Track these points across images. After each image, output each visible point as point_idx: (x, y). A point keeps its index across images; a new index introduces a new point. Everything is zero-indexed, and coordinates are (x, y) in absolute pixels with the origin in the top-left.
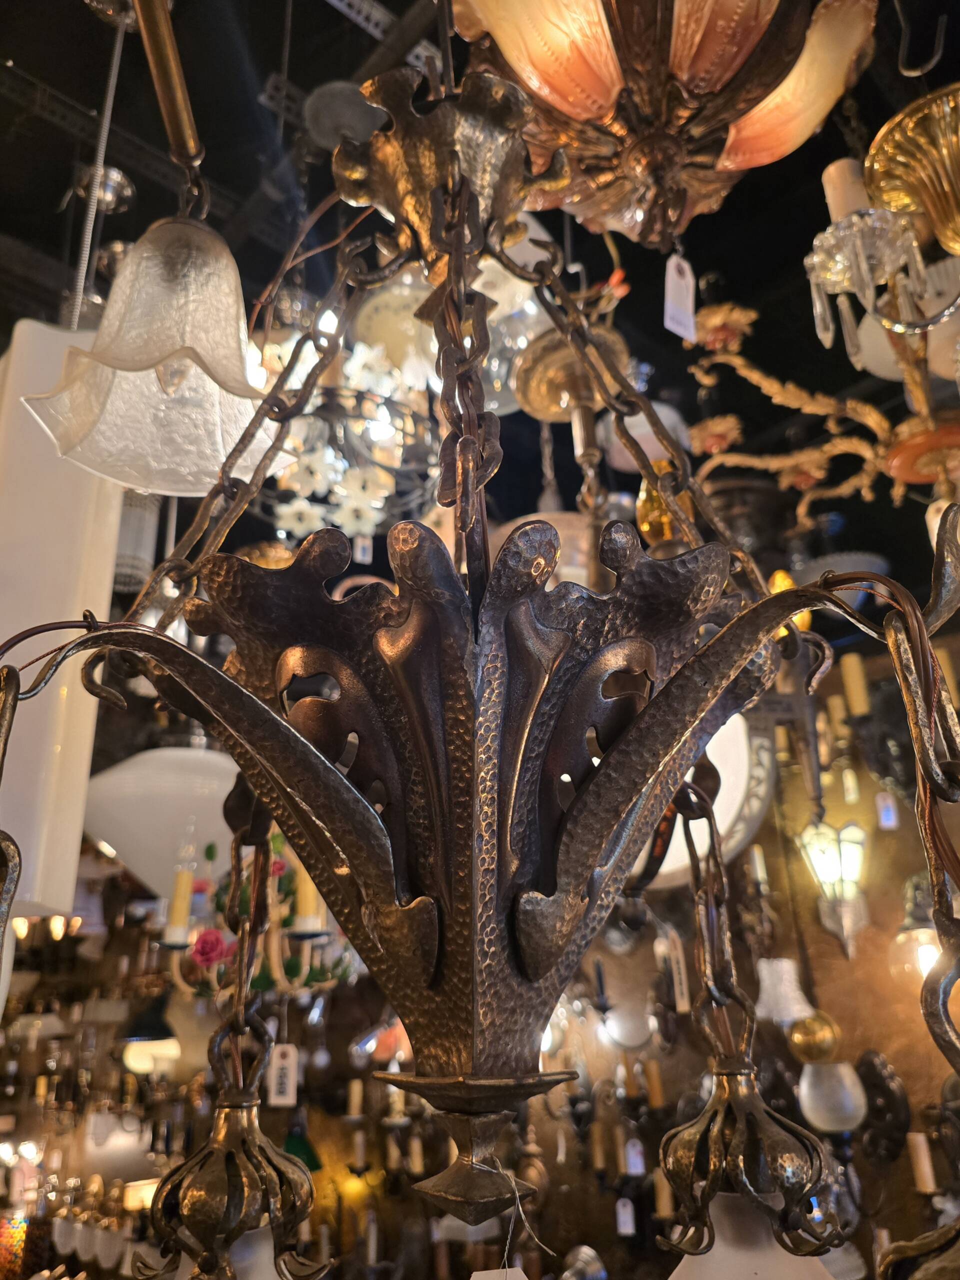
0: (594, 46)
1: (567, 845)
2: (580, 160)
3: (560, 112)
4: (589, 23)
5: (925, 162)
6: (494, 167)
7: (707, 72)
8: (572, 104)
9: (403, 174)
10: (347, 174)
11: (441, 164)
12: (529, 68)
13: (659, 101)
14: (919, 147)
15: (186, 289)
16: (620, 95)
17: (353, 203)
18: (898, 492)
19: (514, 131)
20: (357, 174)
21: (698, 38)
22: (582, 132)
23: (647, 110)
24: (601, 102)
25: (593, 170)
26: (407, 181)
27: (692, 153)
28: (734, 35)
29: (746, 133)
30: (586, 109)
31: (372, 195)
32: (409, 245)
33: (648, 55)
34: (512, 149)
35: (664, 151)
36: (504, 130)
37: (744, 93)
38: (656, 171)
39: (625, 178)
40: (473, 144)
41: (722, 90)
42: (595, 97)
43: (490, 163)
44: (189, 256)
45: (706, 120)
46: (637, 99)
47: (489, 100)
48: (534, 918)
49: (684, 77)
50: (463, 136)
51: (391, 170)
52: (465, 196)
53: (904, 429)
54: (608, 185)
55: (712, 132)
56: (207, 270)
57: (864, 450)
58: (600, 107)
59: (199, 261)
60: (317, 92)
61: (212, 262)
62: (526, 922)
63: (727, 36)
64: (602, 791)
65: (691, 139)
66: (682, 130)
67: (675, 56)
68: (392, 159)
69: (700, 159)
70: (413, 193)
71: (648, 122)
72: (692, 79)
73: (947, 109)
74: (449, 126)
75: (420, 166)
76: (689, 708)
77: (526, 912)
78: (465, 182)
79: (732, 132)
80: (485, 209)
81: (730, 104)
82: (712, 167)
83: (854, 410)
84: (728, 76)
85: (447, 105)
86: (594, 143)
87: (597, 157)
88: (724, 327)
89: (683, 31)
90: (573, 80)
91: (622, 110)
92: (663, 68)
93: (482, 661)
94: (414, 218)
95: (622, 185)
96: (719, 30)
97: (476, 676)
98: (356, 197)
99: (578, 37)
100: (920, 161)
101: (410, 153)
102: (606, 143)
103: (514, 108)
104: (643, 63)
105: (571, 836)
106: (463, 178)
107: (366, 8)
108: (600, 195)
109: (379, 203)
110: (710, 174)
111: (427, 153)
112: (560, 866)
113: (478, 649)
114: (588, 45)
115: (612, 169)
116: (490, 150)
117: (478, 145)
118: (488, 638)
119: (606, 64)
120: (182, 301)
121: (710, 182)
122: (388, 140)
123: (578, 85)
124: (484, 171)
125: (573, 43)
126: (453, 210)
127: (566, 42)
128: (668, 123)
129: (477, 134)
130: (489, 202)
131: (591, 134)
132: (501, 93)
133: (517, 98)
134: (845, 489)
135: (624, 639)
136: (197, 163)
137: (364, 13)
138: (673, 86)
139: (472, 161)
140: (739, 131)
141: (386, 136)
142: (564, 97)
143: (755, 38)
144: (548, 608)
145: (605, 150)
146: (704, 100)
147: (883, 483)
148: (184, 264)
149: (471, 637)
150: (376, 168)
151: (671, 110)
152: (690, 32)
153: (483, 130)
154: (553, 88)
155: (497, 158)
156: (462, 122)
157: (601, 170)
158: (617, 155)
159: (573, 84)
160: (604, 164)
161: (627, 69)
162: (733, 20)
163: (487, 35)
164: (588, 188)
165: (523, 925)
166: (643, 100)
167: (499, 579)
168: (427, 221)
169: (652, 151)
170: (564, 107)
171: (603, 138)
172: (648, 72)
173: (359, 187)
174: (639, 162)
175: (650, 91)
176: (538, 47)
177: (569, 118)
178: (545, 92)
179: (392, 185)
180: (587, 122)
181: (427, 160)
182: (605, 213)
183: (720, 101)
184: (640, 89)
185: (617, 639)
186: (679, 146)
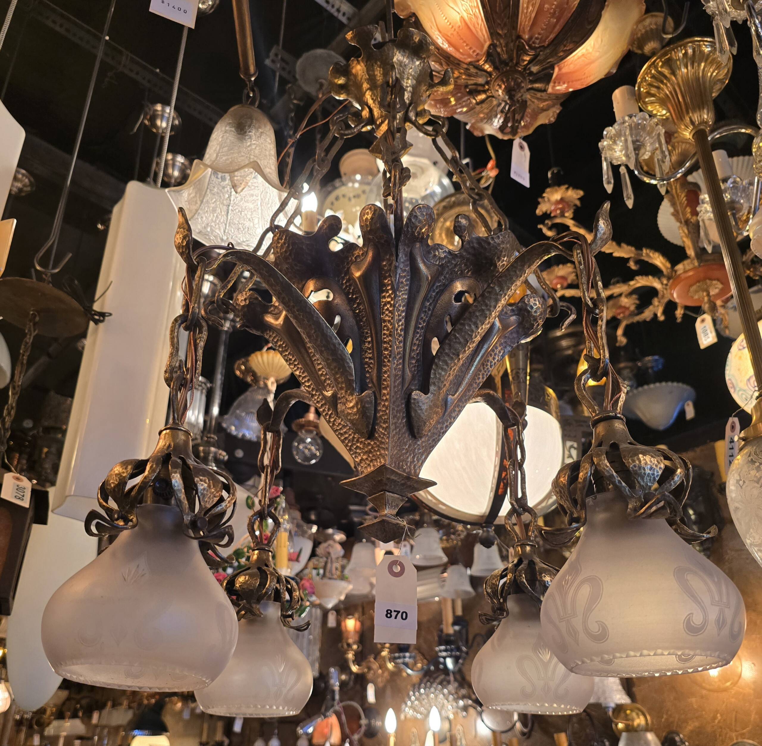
0: (474, 20)
1: (435, 370)
2: (466, 86)
3: (455, 58)
4: (471, 7)
5: (669, 85)
6: (413, 76)
7: (539, 34)
8: (461, 53)
9: (365, 80)
10: (336, 81)
11: (386, 74)
12: (437, 33)
13: (512, 51)
14: (665, 77)
15: (250, 138)
16: (489, 47)
17: (337, 98)
18: (679, 313)
19: (425, 58)
20: (341, 81)
21: (533, 15)
22: (467, 69)
23: (505, 56)
24: (478, 51)
25: (474, 92)
26: (368, 83)
27: (532, 82)
28: (555, 12)
29: (564, 70)
30: (470, 56)
31: (348, 94)
32: (367, 116)
33: (505, 25)
34: (423, 68)
35: (515, 80)
36: (419, 58)
37: (562, 46)
38: (509, 91)
39: (493, 97)
40: (403, 65)
41: (549, 45)
42: (474, 49)
43: (411, 75)
44: (252, 123)
45: (540, 62)
46: (499, 50)
47: (412, 42)
48: (418, 402)
49: (527, 37)
50: (397, 59)
51: (359, 78)
52: (398, 87)
53: (680, 267)
54: (482, 102)
55: (543, 70)
56: (260, 130)
57: (657, 285)
58: (477, 54)
59: (257, 125)
60: (305, 55)
61: (263, 127)
62: (414, 403)
63: (550, 13)
64: (452, 343)
65: (531, 73)
66: (525, 68)
67: (521, 25)
68: (360, 73)
69: (537, 85)
70: (370, 89)
71: (505, 63)
72: (531, 38)
73: (681, 55)
74: (391, 55)
75: (375, 76)
76: (493, 304)
77: (415, 399)
78: (398, 81)
79: (556, 69)
80: (408, 98)
81: (554, 53)
82: (545, 91)
83: (648, 255)
84: (552, 36)
85: (390, 44)
86: (474, 76)
87: (476, 84)
88: (562, 200)
89: (525, 11)
90: (462, 39)
91: (490, 56)
92: (514, 32)
93: (399, 271)
94: (370, 102)
95: (491, 102)
96: (545, 10)
97: (396, 277)
98: (339, 94)
99: (465, 15)
100: (666, 85)
101: (369, 69)
102: (481, 76)
103: (425, 46)
104: (502, 30)
105: (437, 365)
106: (397, 78)
107: (337, 4)
108: (478, 107)
109: (351, 97)
110: (543, 94)
111: (378, 69)
112: (431, 381)
113: (397, 264)
114: (470, 19)
115: (485, 92)
116: (411, 68)
117: (405, 65)
118: (402, 260)
119: (481, 30)
120: (249, 144)
121: (545, 100)
122: (358, 63)
123: (464, 42)
124: (408, 79)
125: (462, 18)
126: (392, 96)
127: (458, 18)
128: (518, 64)
129: (405, 60)
130: (410, 94)
131: (473, 70)
132: (418, 39)
133: (426, 41)
134: (647, 315)
135: (464, 277)
136: (253, 79)
137: (336, 7)
138: (519, 42)
139: (402, 73)
140: (560, 69)
141: (358, 60)
142: (457, 49)
143: (567, 15)
144: (429, 252)
145: (481, 80)
146: (538, 50)
147: (671, 307)
148: (250, 126)
149: (394, 258)
150: (352, 77)
151: (519, 56)
152: (529, 10)
153: (408, 57)
154: (450, 44)
155: (415, 73)
156: (397, 53)
157: (479, 92)
158: (487, 83)
159: (462, 41)
160: (480, 88)
161: (493, 33)
162: (553, 4)
163: (414, 15)
164: (471, 103)
165: (413, 406)
166: (503, 50)
167: (408, 227)
168: (377, 103)
169: (508, 80)
170: (457, 55)
171: (480, 73)
172: (505, 34)
173: (342, 88)
174: (500, 87)
175: (507, 45)
176: (442, 21)
177: (460, 61)
178: (445, 46)
179: (359, 86)
180: (470, 63)
181: (378, 73)
182: (482, 120)
183: (548, 51)
184: (501, 44)
185: (462, 276)
186: (524, 78)
